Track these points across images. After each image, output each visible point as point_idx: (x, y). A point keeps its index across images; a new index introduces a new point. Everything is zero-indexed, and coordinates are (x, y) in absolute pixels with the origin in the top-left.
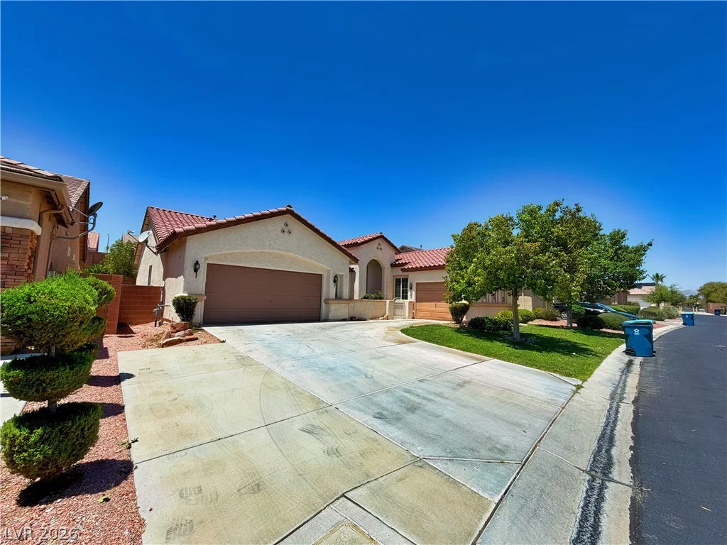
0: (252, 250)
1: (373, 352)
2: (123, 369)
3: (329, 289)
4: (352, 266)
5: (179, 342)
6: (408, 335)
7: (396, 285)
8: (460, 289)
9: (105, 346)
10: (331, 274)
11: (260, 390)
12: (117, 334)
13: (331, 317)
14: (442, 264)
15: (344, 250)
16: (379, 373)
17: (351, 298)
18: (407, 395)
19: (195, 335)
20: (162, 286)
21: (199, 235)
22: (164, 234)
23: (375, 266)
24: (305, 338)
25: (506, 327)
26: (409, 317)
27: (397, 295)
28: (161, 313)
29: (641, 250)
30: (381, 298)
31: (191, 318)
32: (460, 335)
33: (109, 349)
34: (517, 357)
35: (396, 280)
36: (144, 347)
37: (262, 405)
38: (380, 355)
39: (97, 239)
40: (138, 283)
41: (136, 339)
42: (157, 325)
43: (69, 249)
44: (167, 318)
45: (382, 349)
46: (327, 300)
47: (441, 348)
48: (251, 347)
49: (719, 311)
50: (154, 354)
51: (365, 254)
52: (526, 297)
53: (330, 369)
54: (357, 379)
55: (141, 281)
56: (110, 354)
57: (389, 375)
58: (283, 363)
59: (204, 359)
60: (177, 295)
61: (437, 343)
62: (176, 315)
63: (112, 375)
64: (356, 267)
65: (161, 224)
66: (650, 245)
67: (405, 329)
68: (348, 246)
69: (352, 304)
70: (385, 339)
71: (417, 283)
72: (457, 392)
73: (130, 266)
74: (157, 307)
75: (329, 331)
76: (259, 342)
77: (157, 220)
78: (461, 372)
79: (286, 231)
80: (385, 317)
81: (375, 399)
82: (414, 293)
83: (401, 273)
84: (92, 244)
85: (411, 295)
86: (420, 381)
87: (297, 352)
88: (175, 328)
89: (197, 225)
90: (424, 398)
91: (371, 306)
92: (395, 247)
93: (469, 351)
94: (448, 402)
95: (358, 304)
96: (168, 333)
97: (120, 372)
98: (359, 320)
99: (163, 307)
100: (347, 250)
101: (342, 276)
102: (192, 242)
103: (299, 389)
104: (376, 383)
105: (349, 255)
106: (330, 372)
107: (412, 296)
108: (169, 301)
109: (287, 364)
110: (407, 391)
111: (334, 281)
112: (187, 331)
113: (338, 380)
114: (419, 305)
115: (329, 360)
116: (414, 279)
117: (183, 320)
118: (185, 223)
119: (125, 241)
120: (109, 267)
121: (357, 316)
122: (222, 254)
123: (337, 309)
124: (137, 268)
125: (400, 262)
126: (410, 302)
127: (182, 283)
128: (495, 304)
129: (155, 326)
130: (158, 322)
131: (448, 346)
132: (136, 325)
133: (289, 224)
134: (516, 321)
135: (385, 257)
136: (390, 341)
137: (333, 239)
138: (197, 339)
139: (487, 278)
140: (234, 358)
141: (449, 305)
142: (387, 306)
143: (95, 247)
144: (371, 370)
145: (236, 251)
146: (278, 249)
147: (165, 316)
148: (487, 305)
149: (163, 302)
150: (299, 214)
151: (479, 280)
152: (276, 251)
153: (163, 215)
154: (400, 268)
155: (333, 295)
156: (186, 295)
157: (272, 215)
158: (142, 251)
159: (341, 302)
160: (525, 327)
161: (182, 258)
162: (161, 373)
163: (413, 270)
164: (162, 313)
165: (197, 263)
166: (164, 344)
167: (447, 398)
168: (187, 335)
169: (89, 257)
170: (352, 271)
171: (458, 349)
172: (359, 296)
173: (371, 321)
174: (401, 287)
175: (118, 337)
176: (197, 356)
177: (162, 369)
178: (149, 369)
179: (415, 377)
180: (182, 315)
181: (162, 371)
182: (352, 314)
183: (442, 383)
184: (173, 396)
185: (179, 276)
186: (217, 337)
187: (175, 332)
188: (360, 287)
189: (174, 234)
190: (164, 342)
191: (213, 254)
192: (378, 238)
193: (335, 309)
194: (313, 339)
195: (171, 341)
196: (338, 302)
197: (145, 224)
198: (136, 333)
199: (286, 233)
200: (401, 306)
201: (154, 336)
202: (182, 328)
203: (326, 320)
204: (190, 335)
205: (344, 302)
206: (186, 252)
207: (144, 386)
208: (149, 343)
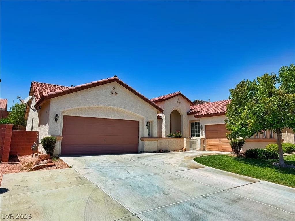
0: (92, 106)
1: (172, 175)
3: (143, 131)
4: (160, 115)
5: (43, 167)
6: (199, 162)
7: (191, 127)
8: (236, 129)
10: (145, 120)
11: (87, 202)
12: (8, 162)
13: (145, 149)
14: (223, 111)
16: (173, 191)
17: (160, 136)
18: (193, 208)
19: (54, 163)
20: (38, 131)
21: (58, 97)
23: (176, 115)
24: (125, 164)
25: (274, 156)
26: (201, 149)
27: (192, 134)
28: (37, 148)
30: (180, 137)
31: (52, 151)
32: (237, 162)
34: (282, 179)
35: (192, 123)
36: (22, 170)
37: (86, 213)
38: (175, 177)
39: (6, 103)
40: (26, 130)
41: (19, 165)
45: (178, 173)
46: (143, 139)
47: (221, 172)
48: (88, 171)
50: (25, 176)
51: (169, 107)
52: (290, 134)
53: (139, 187)
54: (157, 195)
55: (28, 129)
57: (181, 192)
58: (107, 183)
59: (55, 179)
60: (45, 137)
61: (220, 168)
64: (162, 115)
67: (197, 158)
68: (157, 101)
69: (160, 141)
70: (181, 165)
71: (206, 126)
72: (232, 207)
73: (23, 119)
74: (35, 144)
75: (144, 160)
76: (94, 167)
77: (36, 90)
78: (237, 190)
79: (114, 93)
80: (183, 149)
81: (168, 211)
82: (204, 132)
83: (194, 119)
84: (3, 106)
86: (204, 197)
87: (118, 174)
88: (41, 158)
89: (57, 91)
90: (205, 211)
91: (173, 142)
92: (189, 101)
93: (244, 175)
94: (224, 214)
95: (164, 141)
96: (37, 161)
98: (165, 152)
99: (38, 145)
100: (156, 104)
101: (152, 121)
102: (54, 102)
103: (114, 202)
104: (170, 198)
105: (157, 107)
106: (139, 190)
107: (203, 135)
108: (41, 140)
109: (110, 183)
110: (193, 205)
111: (147, 125)
112: (49, 160)
113: (142, 196)
114: (207, 141)
116: (204, 122)
117: (47, 153)
118: (49, 90)
121: (164, 149)
122: (73, 109)
123: (149, 144)
124: (26, 120)
125: (193, 111)
126: (201, 139)
127: (48, 129)
128: (265, 140)
129: (33, 157)
132: (22, 156)
133: (116, 88)
134: (281, 152)
135: (183, 108)
136: (185, 167)
137: (145, 97)
138: (55, 165)
139: (257, 120)
140: (75, 179)
141: (229, 141)
142: (185, 142)
143: (5, 108)
144: (168, 188)
145: (81, 107)
146: (109, 105)
147: (39, 150)
148: (259, 140)
149: (38, 141)
150: (122, 81)
151: (251, 122)
152: (107, 106)
153: (40, 86)
154: (193, 115)
155: (146, 134)
156: (50, 136)
157: (105, 83)
159: (152, 139)
160: (289, 156)
161: (48, 112)
162: (26, 188)
165: (57, 115)
166: (33, 169)
167: (223, 212)
168: (49, 162)
170: (159, 118)
171: (235, 172)
172: (166, 135)
173: (173, 152)
174: (195, 129)
175: (9, 164)
176: (51, 177)
177: (27, 186)
178: (19, 185)
179: (200, 194)
180: (47, 150)
181: (27, 187)
182: (160, 148)
183: (221, 199)
184: (29, 205)
185: (46, 124)
186: (68, 164)
187: (41, 161)
188: (166, 128)
189: (43, 98)
190: (34, 168)
191: (67, 109)
192: (177, 95)
193: (148, 145)
194: (130, 165)
195: (38, 166)
196: (150, 139)
197: (31, 92)
198: (20, 161)
199: (114, 94)
200: (195, 142)
201: (30, 163)
202: (45, 158)
203: (142, 152)
204: (50, 163)
205: (154, 139)
206: (50, 109)
207: (12, 197)
208: (26, 168)
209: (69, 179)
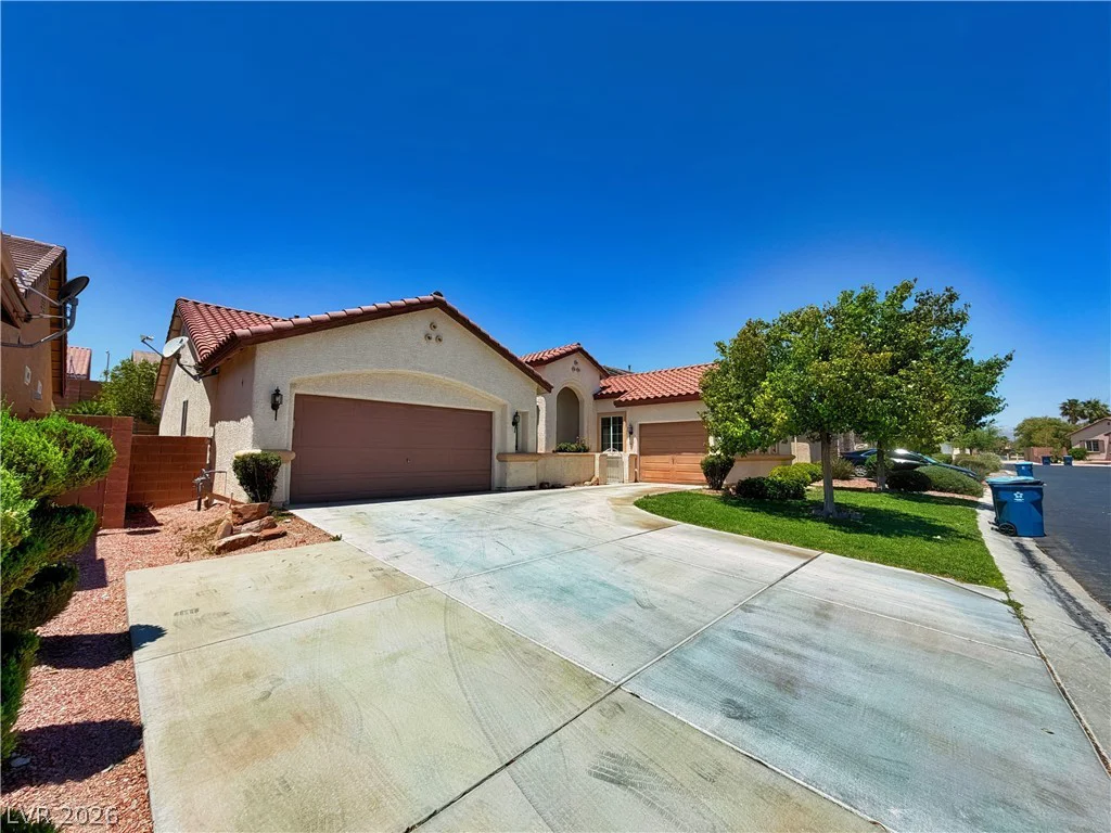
0: (375, 370)
1: (617, 549)
2: (136, 618)
3: (504, 437)
5: (252, 541)
6: (651, 510)
7: (603, 428)
9: (99, 557)
10: (509, 411)
11: (451, 655)
12: (125, 528)
13: (509, 483)
14: (691, 392)
15: (529, 370)
16: (659, 596)
18: (747, 646)
19: (281, 526)
20: (210, 435)
21: (279, 341)
22: (210, 344)
23: (568, 399)
24: (483, 524)
26: (630, 480)
27: (605, 445)
28: (209, 484)
29: (994, 368)
30: (586, 450)
31: (270, 494)
33: (107, 563)
35: (603, 419)
36: (181, 554)
37: (470, 698)
38: (632, 555)
39: (87, 358)
40: (163, 432)
41: (163, 537)
42: (203, 506)
43: (28, 370)
44: (221, 493)
45: (628, 542)
46: (503, 456)
48: (392, 548)
49: (1048, 458)
51: (554, 380)
52: (801, 444)
53: (564, 590)
54: (628, 613)
55: (169, 427)
56: (110, 574)
57: (680, 597)
58: (469, 582)
59: (307, 579)
60: (241, 453)
62: (240, 488)
63: (113, 631)
65: (203, 327)
66: (1009, 358)
67: (640, 501)
68: (531, 363)
69: (541, 462)
71: (641, 425)
72: (831, 632)
73: (147, 403)
74: (202, 474)
75: (521, 511)
76: (405, 537)
77: (196, 320)
79: (434, 337)
80: (594, 480)
82: (635, 440)
83: (611, 409)
84: (76, 367)
85: (631, 444)
86: (743, 609)
87: (484, 554)
88: (240, 516)
91: (568, 464)
92: (599, 367)
93: (773, 540)
94: (834, 658)
95: (547, 461)
96: (228, 525)
97: (133, 622)
98: (553, 487)
99: (212, 475)
100: (532, 370)
101: (525, 414)
102: (266, 355)
103: (531, 647)
105: (538, 379)
106: (568, 598)
107: (631, 446)
108: (225, 461)
109: (478, 583)
110: (741, 636)
111: (515, 423)
112: (265, 521)
113: (594, 618)
114: (644, 460)
115: (549, 569)
116: (636, 418)
117: (255, 499)
119: (138, 360)
120: (111, 405)
121: (551, 480)
122: (322, 377)
123: (519, 470)
124: (159, 406)
125: (609, 391)
126: (630, 455)
127: (250, 431)
129: (199, 509)
130: (203, 501)
131: (732, 531)
132: (161, 506)
133: (438, 324)
135: (584, 383)
136: (631, 525)
138: (285, 534)
140: (369, 576)
141: (699, 460)
142: (597, 463)
143: (84, 372)
144: (638, 588)
145: (345, 371)
146: (420, 369)
147: (217, 490)
148: (755, 458)
149: (212, 466)
150: (456, 308)
152: (416, 373)
153: (206, 313)
154: (611, 401)
155: (511, 447)
156: (259, 451)
157: (409, 308)
158: (169, 376)
159: (523, 457)
161: (248, 383)
162: (225, 619)
163: (634, 403)
164: (212, 484)
165: (277, 393)
166: (221, 548)
168: (266, 527)
169: (70, 390)
172: (547, 447)
173: (573, 488)
174: (611, 433)
175: (129, 533)
176: (293, 573)
177: (225, 610)
178: (197, 610)
179: (727, 601)
180: (252, 490)
181: (225, 614)
182: (542, 478)
183: (785, 611)
184: (261, 686)
185: (244, 416)
186: (323, 528)
187: (242, 524)
188: (547, 431)
189: (233, 342)
190: (221, 544)
191: (306, 376)
192: (574, 351)
193: (517, 471)
194: (498, 526)
195: (234, 541)
196: (519, 457)
197: (174, 328)
198: (162, 524)
199: (433, 340)
200: (616, 463)
201: (199, 529)
202: (254, 514)
203: (501, 490)
204: (270, 528)
205: (530, 457)
206: (257, 373)
207: (188, 659)
208: (190, 545)
209: (351, 577)
